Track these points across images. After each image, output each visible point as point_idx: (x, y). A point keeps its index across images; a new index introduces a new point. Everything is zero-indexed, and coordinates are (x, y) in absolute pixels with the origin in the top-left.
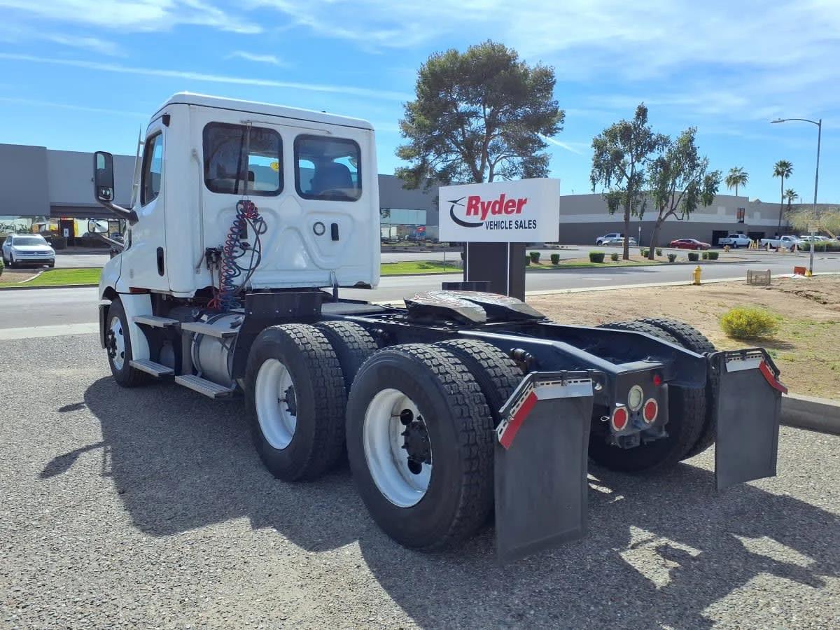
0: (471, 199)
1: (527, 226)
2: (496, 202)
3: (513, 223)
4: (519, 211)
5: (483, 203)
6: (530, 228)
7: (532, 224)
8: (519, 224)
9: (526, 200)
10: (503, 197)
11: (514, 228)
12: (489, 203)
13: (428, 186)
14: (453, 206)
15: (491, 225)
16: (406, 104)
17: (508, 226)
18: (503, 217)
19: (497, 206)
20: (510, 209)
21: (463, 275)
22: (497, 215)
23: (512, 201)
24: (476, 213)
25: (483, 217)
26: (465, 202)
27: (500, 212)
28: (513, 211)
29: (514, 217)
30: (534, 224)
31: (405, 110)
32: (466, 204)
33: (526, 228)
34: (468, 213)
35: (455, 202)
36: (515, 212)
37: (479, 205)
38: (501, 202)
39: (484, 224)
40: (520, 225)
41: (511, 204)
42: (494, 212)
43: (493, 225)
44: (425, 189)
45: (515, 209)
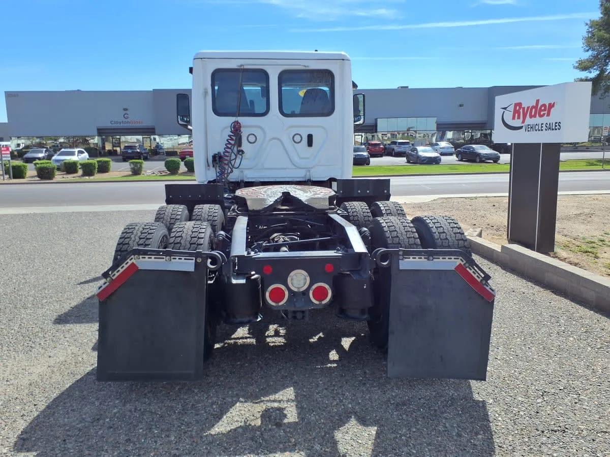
0: (516, 105)
1: (554, 128)
2: (533, 107)
3: (544, 126)
4: (548, 115)
5: (524, 109)
6: (556, 129)
7: (557, 126)
8: (548, 126)
9: (554, 103)
10: (538, 101)
11: (544, 130)
12: (528, 108)
13: (605, 93)
14: (504, 112)
15: (529, 128)
16: (589, 23)
17: (540, 129)
18: (537, 120)
19: (534, 110)
20: (542, 113)
21: (509, 174)
22: (533, 118)
23: (544, 105)
24: (519, 118)
25: (523, 122)
26: (512, 108)
27: (535, 116)
28: (544, 114)
29: (545, 120)
30: (559, 126)
31: (587, 27)
32: (512, 110)
33: (553, 129)
34: (514, 118)
35: (505, 108)
36: (546, 115)
37: (521, 111)
38: (535, 107)
39: (524, 128)
40: (549, 128)
41: (543, 108)
42: (531, 116)
43: (531, 128)
44: (602, 96)
45: (546, 112)
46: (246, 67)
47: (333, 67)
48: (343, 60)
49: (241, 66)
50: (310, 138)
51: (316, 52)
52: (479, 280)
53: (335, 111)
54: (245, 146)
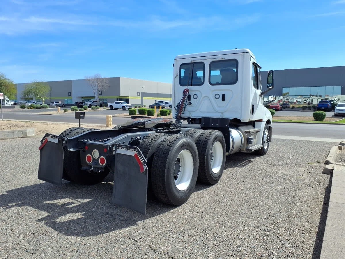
46: (194, 62)
47: (238, 57)
48: (244, 53)
49: (192, 61)
50: (224, 96)
51: (236, 50)
52: (142, 162)
53: (238, 82)
54: (192, 100)
